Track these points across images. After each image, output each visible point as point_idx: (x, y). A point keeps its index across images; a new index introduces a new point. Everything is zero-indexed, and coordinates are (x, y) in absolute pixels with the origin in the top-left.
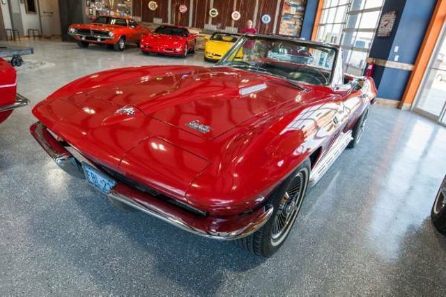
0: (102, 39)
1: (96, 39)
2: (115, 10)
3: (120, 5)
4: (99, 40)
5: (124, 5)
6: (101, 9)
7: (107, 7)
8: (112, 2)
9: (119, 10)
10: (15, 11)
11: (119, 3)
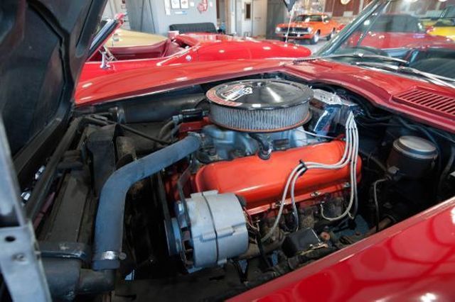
0: (301, 35)
1: (296, 35)
2: (309, 9)
3: (314, 4)
4: (299, 36)
5: (318, 3)
6: (298, 10)
7: (303, 7)
8: (307, 3)
9: (313, 8)
10: (238, 19)
11: (314, 1)
